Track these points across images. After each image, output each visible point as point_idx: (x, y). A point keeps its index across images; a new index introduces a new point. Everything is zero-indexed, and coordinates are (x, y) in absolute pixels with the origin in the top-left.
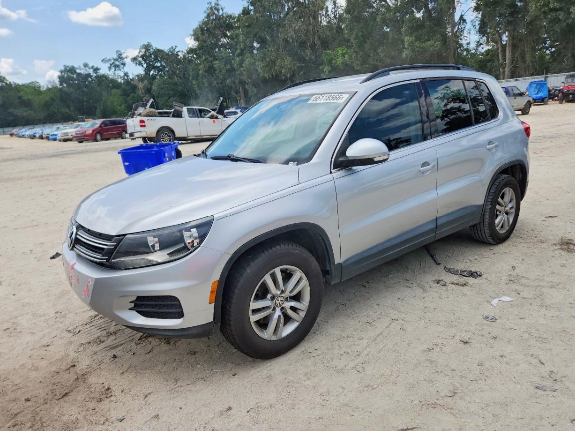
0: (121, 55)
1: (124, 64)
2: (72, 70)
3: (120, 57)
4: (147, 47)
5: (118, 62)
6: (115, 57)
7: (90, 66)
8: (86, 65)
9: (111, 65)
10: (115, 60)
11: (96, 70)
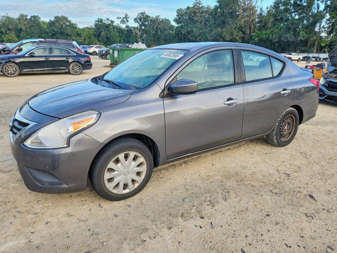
0: (127, 16)
1: (128, 21)
2: (101, 21)
3: (126, 17)
4: (143, 14)
5: (125, 19)
6: (124, 16)
7: (110, 20)
8: (108, 19)
9: (121, 20)
10: (124, 18)
11: (112, 22)
